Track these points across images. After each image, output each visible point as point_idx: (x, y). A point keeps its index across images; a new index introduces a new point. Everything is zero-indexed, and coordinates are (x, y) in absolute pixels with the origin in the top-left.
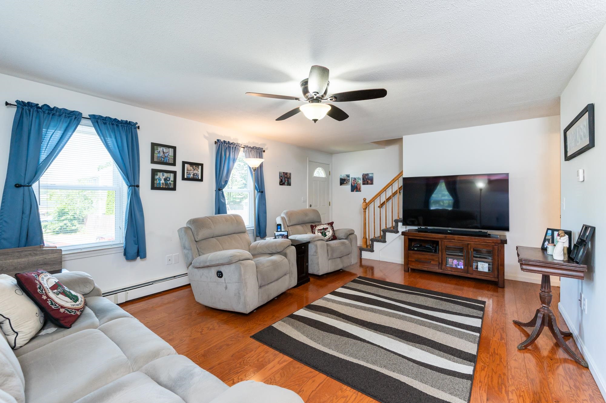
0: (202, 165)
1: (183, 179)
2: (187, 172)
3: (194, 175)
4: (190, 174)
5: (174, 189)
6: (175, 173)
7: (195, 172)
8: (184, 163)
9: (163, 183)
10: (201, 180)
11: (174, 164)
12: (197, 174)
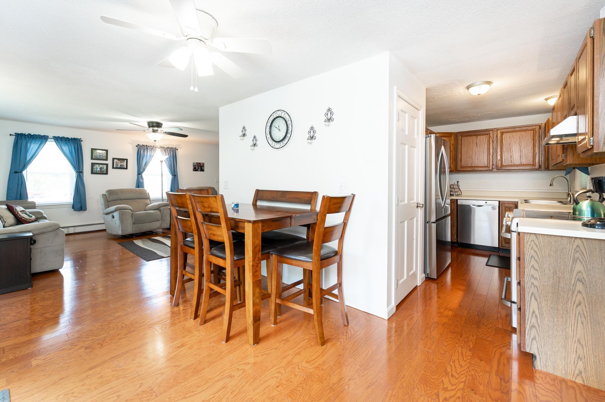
0: (127, 160)
1: (113, 168)
2: (116, 164)
3: (121, 165)
4: (118, 165)
5: (107, 173)
6: (107, 165)
7: (122, 164)
8: (113, 159)
9: (99, 171)
10: (127, 168)
11: (107, 159)
12: (123, 165)
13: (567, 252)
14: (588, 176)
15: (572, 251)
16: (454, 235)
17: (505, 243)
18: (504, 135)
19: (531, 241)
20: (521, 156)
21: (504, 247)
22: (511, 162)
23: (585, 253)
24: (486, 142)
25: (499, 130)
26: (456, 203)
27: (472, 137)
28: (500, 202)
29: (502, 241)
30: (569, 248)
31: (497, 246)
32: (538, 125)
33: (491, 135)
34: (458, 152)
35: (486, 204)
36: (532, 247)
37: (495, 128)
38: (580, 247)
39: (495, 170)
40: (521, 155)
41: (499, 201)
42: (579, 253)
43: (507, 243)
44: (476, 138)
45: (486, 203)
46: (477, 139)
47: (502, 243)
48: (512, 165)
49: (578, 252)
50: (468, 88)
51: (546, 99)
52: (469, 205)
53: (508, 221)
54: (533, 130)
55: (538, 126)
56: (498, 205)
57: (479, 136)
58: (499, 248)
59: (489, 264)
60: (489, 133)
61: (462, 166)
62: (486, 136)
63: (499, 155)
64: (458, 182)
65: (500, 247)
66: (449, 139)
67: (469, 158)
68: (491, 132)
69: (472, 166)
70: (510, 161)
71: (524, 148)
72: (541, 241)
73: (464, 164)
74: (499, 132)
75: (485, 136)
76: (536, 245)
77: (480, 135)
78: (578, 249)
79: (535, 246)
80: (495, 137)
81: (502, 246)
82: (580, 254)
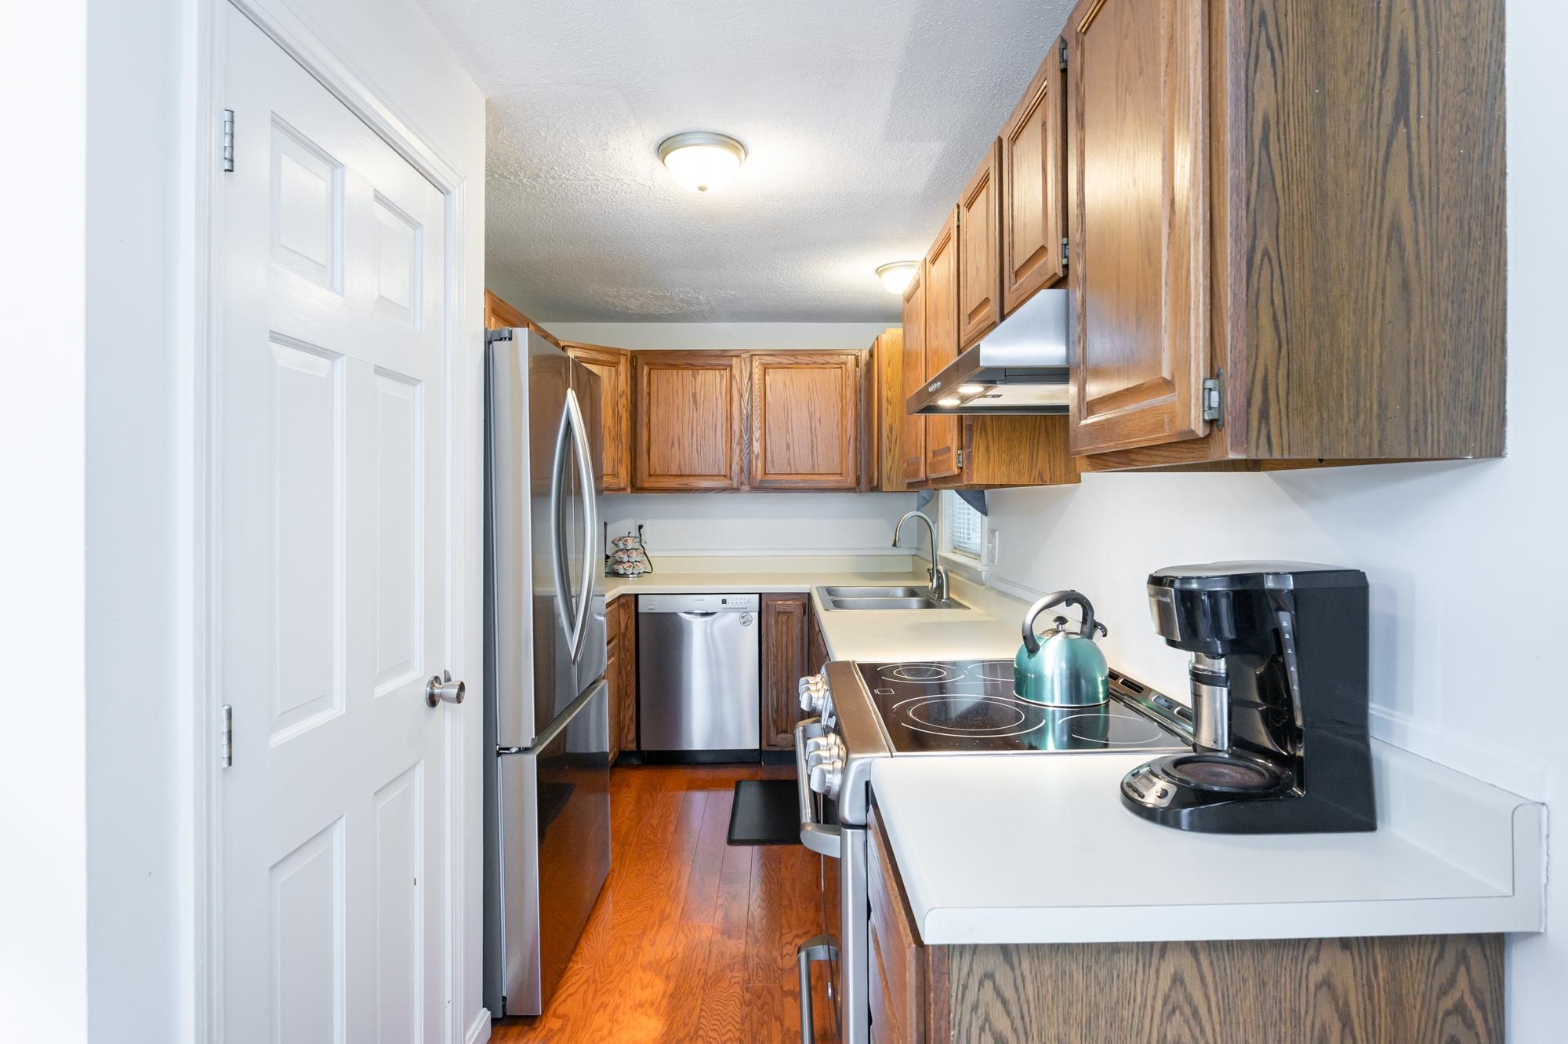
13: (1136, 1021)
14: (983, 516)
15: (1153, 1008)
16: (629, 726)
17: (778, 733)
18: (769, 374)
19: (981, 984)
20: (812, 446)
21: (775, 746)
22: (789, 464)
23: (1203, 1011)
24: (721, 394)
25: (757, 357)
26: (633, 607)
27: (680, 371)
28: (763, 595)
29: (768, 727)
30: (1142, 994)
31: (757, 747)
32: (852, 355)
33: (734, 372)
34: (639, 422)
35: (724, 606)
36: (987, 1019)
37: (747, 351)
38: (1187, 980)
39: (746, 488)
40: (812, 441)
41: (760, 594)
42: (1182, 1014)
43: (783, 732)
44: (694, 376)
45: (724, 602)
46: (695, 380)
47: (768, 734)
48: (791, 474)
49: (1178, 1013)
50: (663, 148)
51: (879, 271)
52: (675, 614)
53: (829, 772)
54: (841, 368)
55: (853, 357)
56: (757, 609)
57: (701, 371)
58: (760, 751)
59: (736, 837)
60: (730, 363)
61: (652, 473)
62: (722, 372)
63: (757, 441)
64: (640, 527)
65: (764, 747)
66: (610, 371)
67: (673, 445)
68: (735, 361)
69: (683, 473)
70: (786, 463)
71: (820, 420)
72: (1027, 974)
73: (657, 466)
74: (756, 364)
75: (717, 372)
76: (1005, 1003)
77: (704, 368)
78: (1178, 996)
79: (999, 1006)
80: (746, 381)
81: (769, 745)
82: (1187, 1022)
